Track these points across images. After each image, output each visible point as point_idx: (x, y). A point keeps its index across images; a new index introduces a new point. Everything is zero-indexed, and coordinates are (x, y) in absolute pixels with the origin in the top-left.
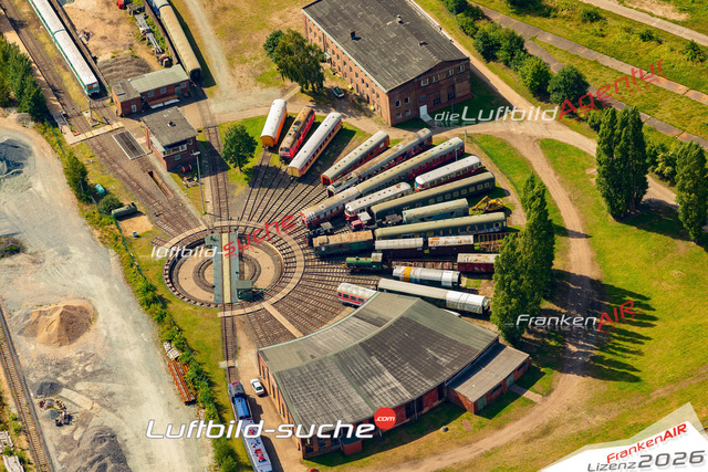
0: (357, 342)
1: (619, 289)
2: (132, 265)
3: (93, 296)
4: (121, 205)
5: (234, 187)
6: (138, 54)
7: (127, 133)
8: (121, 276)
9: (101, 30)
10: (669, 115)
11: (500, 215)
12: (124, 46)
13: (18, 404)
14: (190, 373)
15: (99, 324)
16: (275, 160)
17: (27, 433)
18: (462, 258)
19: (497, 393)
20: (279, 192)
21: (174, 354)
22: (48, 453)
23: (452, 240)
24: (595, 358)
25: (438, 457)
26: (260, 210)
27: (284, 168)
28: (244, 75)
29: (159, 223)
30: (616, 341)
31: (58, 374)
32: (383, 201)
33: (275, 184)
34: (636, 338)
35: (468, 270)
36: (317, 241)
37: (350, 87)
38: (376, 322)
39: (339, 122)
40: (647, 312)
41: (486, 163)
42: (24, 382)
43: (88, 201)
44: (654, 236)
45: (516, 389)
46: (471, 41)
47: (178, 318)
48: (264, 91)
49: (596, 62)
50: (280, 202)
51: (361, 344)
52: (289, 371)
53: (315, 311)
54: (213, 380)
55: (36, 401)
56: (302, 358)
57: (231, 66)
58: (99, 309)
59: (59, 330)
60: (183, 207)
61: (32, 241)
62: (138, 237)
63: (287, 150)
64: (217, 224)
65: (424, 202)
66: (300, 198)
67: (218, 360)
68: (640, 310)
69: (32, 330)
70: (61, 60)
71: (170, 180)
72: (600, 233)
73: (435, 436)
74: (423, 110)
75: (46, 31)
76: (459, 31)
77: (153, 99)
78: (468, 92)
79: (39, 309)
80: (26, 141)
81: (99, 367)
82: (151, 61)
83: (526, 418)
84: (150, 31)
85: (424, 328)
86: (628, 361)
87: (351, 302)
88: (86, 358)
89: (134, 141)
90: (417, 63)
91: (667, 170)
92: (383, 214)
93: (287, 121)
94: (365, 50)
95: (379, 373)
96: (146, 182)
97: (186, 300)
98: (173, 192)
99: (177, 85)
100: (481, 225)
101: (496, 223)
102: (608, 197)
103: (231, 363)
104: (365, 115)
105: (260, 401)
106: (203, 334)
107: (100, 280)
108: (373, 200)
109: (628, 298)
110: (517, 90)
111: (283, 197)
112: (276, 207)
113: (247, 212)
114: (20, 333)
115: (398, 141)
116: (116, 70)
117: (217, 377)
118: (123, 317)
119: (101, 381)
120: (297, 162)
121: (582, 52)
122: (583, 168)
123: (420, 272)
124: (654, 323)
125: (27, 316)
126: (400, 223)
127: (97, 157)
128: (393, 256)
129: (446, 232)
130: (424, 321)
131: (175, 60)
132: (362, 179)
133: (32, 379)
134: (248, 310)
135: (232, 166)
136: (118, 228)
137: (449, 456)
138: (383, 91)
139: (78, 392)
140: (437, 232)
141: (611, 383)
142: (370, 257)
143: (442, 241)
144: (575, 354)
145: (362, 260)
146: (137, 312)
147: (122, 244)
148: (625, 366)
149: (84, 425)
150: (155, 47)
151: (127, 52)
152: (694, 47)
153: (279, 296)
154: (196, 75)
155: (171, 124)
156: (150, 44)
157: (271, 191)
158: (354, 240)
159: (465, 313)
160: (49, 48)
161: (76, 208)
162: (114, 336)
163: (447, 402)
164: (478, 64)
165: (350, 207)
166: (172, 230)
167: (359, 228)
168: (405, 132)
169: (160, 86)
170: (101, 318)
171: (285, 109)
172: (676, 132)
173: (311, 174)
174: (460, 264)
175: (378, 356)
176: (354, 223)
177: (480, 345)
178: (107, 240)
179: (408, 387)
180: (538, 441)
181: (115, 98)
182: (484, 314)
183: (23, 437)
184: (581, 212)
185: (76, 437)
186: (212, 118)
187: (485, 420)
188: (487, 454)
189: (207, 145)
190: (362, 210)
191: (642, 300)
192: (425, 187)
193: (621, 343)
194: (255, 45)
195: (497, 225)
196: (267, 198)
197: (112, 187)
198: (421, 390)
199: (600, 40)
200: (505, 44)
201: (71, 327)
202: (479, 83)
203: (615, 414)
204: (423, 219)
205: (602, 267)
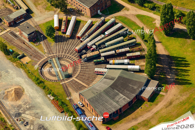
1: (175, 57)
2: (29, 73)
3: (21, 84)
5: (51, 43)
6: (7, 7)
7: (12, 32)
8: (27, 76)
11: (134, 40)
13: (10, 121)
14: (59, 103)
15: (26, 92)
16: (60, 33)
18: (128, 55)
19: (153, 94)
20: (65, 43)
21: (52, 98)
23: (123, 50)
24: (176, 79)
25: (142, 117)
29: (32, 58)
30: (180, 73)
31: (19, 110)
32: (98, 41)
33: (63, 41)
34: (186, 71)
35: (131, 58)
37: (74, 7)
39: (76, 19)
40: (186, 63)
42: (9, 114)
43: (9, 55)
44: (180, 39)
45: (157, 92)
47: (49, 86)
48: (49, 13)
50: (66, 46)
53: (89, 78)
54: (67, 104)
55: (15, 119)
56: (94, 94)
58: (24, 88)
59: (15, 96)
60: (38, 52)
62: (27, 63)
63: (64, 30)
64: (50, 56)
65: (110, 40)
67: (66, 98)
68: (184, 62)
69: (6, 97)
71: (31, 44)
72: (164, 41)
73: (139, 110)
74: (99, 11)
81: (31, 106)
83: (163, 101)
85: (126, 78)
86: (186, 78)
88: (26, 103)
89: (15, 34)
95: (118, 94)
96: (23, 46)
97: (49, 81)
98: (33, 48)
99: (23, 15)
100: (129, 44)
103: (70, 98)
105: (83, 108)
106: (59, 90)
107: (21, 79)
108: (95, 41)
109: (179, 59)
111: (67, 44)
112: (65, 48)
113: (58, 50)
114: (3, 99)
115: (96, 22)
116: (3, 13)
117: (67, 103)
118: (32, 89)
120: (68, 33)
123: (117, 61)
124: (189, 65)
125: (4, 93)
127: (6, 41)
128: (107, 57)
129: (120, 48)
130: (125, 76)
133: (12, 113)
134: (69, 81)
135: (48, 37)
136: (20, 61)
137: (145, 116)
138: (88, 8)
139: (27, 114)
140: (117, 48)
141: (184, 86)
143: (120, 51)
144: (170, 79)
145: (98, 60)
146: (36, 87)
147: (24, 66)
148: (186, 80)
149: (33, 124)
153: (77, 75)
154: (27, 11)
155: (27, 27)
158: (94, 55)
159: (135, 71)
162: (31, 95)
163: (138, 99)
165: (89, 44)
166: (37, 60)
168: (96, 19)
170: (25, 90)
171: (58, 17)
174: (128, 57)
175: (116, 89)
176: (91, 49)
177: (144, 81)
178: (18, 66)
179: (128, 97)
180: (169, 107)
181: (6, 22)
182: (140, 71)
185: (32, 128)
186: (36, 23)
187: (151, 103)
188: (156, 113)
190: (93, 45)
191: (183, 59)
192: (109, 35)
193: (182, 73)
195: (134, 43)
196: (62, 45)
197: (14, 49)
198: (132, 97)
201: (18, 95)
203: (188, 95)
204: (112, 45)
205: (168, 51)
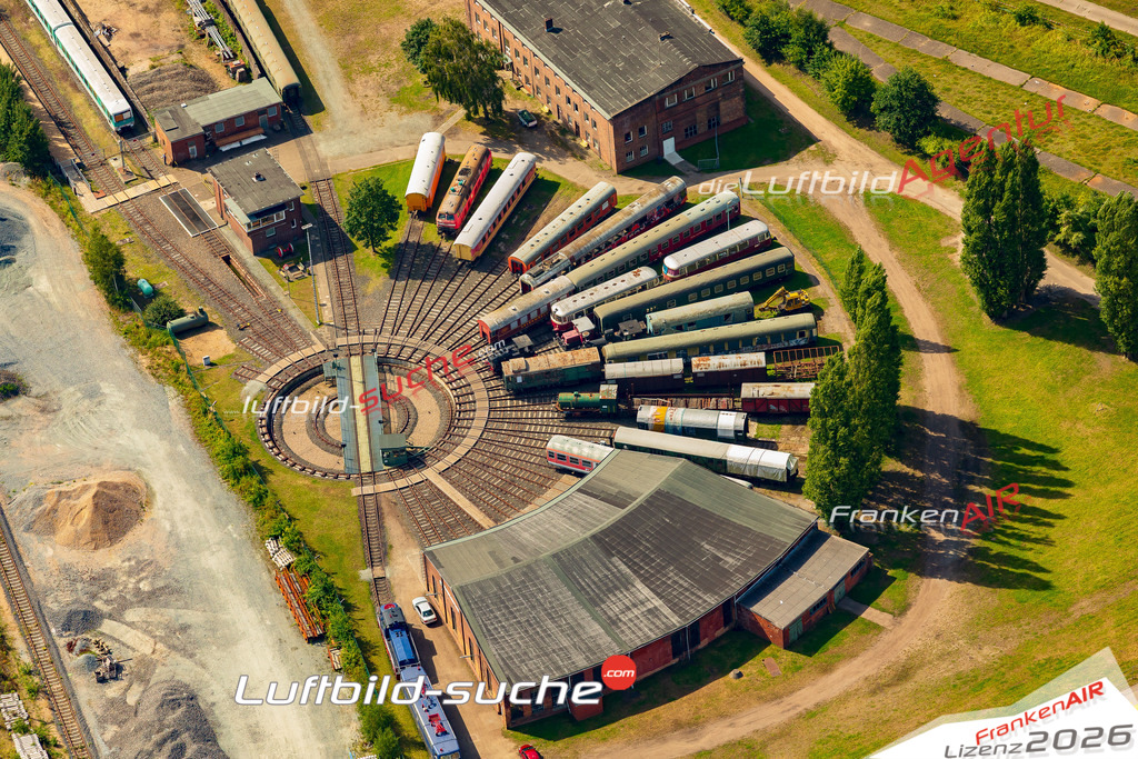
0: (589, 534)
1: (1006, 437)
2: (206, 412)
3: (145, 465)
4: (182, 314)
5: (366, 280)
6: (194, 61)
7: (184, 192)
8: (188, 431)
9: (129, 22)
10: (1070, 146)
11: (805, 319)
12: (170, 47)
13: (32, 647)
14: (313, 590)
15: (157, 512)
16: (430, 234)
17: (49, 695)
18: (749, 390)
19: (819, 612)
20: (440, 285)
21: (284, 558)
22: (86, 728)
23: (731, 361)
24: (975, 552)
25: (728, 721)
26: (411, 317)
27: (445, 246)
28: (370, 93)
29: (246, 341)
30: (1008, 523)
31: (94, 597)
32: (611, 299)
33: (432, 272)
34: (1040, 517)
35: (759, 411)
36: (509, 367)
37: (546, 109)
38: (617, 500)
39: (531, 169)
40: (1057, 474)
41: (777, 231)
42: (38, 610)
43: (127, 307)
44: (1058, 347)
45: (850, 605)
46: (739, 31)
47: (286, 498)
48: (406, 120)
49: (946, 61)
50: (442, 303)
51: (594, 537)
52: (479, 584)
53: (512, 483)
54: (351, 601)
55: (62, 642)
56: (500, 563)
57: (348, 77)
58: (156, 487)
59: (93, 522)
60: (284, 314)
61: (37, 375)
62: (212, 364)
63: (450, 216)
64: (341, 341)
65: (681, 299)
66: (474, 296)
67: (357, 568)
68: (1044, 469)
69: (47, 523)
70: (68, 74)
71: (259, 268)
72: (970, 345)
73: (722, 687)
74: (669, 146)
75: (40, 25)
76: (719, 14)
77: (223, 136)
78: (740, 114)
79: (58, 488)
80: (17, 208)
81: (161, 583)
82: (216, 72)
83: (870, 653)
84: (211, 23)
85: (696, 508)
86: (1029, 556)
87: (573, 468)
88: (138, 568)
89: (196, 205)
90: (657, 71)
91: (1076, 238)
92: (614, 320)
93: (446, 170)
94: (571, 50)
95: (626, 584)
96: (220, 273)
97: (298, 468)
98: (265, 289)
99: (262, 111)
100: (776, 335)
101: (801, 331)
102: (982, 284)
103: (378, 572)
104: (574, 156)
105: (429, 634)
106: (331, 524)
107: (154, 438)
108: (596, 298)
109: (1023, 451)
110: (820, 110)
111: (447, 295)
112: (436, 311)
113: (390, 320)
114: (28, 529)
115: (630, 198)
116: (160, 88)
117: (357, 595)
118: (196, 499)
119: (166, 605)
120: (469, 236)
121: (923, 44)
122: (936, 237)
123: (680, 415)
124: (1068, 491)
125: (39, 501)
126: (643, 334)
127: (137, 234)
128: (634, 389)
129: (719, 347)
130: (694, 496)
131: (256, 71)
132: (575, 262)
133: (51, 605)
134: (401, 483)
135: (360, 244)
136: (178, 351)
137: (746, 720)
138: (603, 116)
139: (131, 625)
140: (705, 349)
141: (1004, 592)
142: (598, 391)
143: (715, 363)
144: (941, 545)
145: (585, 396)
146: (219, 490)
147: (186, 377)
148: (1025, 563)
149: (143, 679)
150: (222, 48)
151: (175, 57)
152: (1105, 33)
153: (451, 459)
154: (292, 94)
155: (258, 177)
156: (212, 44)
157: (427, 285)
158: (569, 364)
159: (760, 481)
160: (46, 54)
161: (106, 319)
162: (182, 530)
163: (738, 629)
164: (755, 69)
165: (560, 309)
166: (266, 353)
167: (575, 344)
168: (641, 183)
169: (235, 114)
170: (159, 501)
171: (442, 148)
172: (1084, 175)
173: (491, 256)
174: (745, 401)
175: (623, 557)
176: (568, 335)
177: (789, 535)
178: (161, 371)
179: (674, 607)
180: (890, 691)
181: (162, 136)
182: (791, 483)
183: (43, 702)
184: (937, 311)
185: (131, 700)
186: (323, 165)
187: (801, 658)
188: (809, 715)
189: (317, 211)
190: (579, 314)
191: (1046, 454)
192: (680, 274)
193: (1016, 525)
194: (386, 42)
195: (802, 335)
196: (421, 297)
197: (164, 284)
198: (696, 612)
199: (951, 24)
200: (797, 34)
201: (111, 517)
202: (757, 99)
203: (1013, 644)
204: (679, 327)
205: (978, 399)
